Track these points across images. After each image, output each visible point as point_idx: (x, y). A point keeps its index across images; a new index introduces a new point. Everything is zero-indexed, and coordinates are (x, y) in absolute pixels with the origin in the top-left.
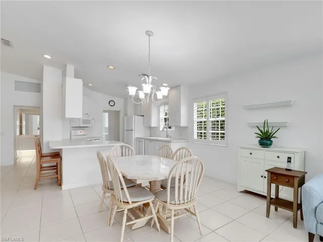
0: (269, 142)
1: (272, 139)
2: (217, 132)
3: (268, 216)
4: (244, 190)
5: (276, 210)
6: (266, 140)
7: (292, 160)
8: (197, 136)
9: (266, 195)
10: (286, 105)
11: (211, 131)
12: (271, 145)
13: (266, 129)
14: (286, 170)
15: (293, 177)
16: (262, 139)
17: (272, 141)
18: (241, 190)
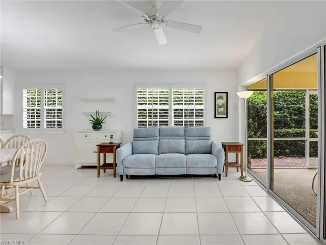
0: (99, 126)
1: (102, 124)
2: (54, 120)
3: (99, 176)
4: (80, 166)
5: (105, 172)
6: (97, 125)
7: (113, 137)
8: (26, 125)
9: (97, 165)
10: (111, 100)
11: (46, 120)
12: (101, 128)
13: (97, 116)
14: (110, 143)
15: (113, 146)
16: (94, 124)
17: (102, 126)
18: (78, 167)
